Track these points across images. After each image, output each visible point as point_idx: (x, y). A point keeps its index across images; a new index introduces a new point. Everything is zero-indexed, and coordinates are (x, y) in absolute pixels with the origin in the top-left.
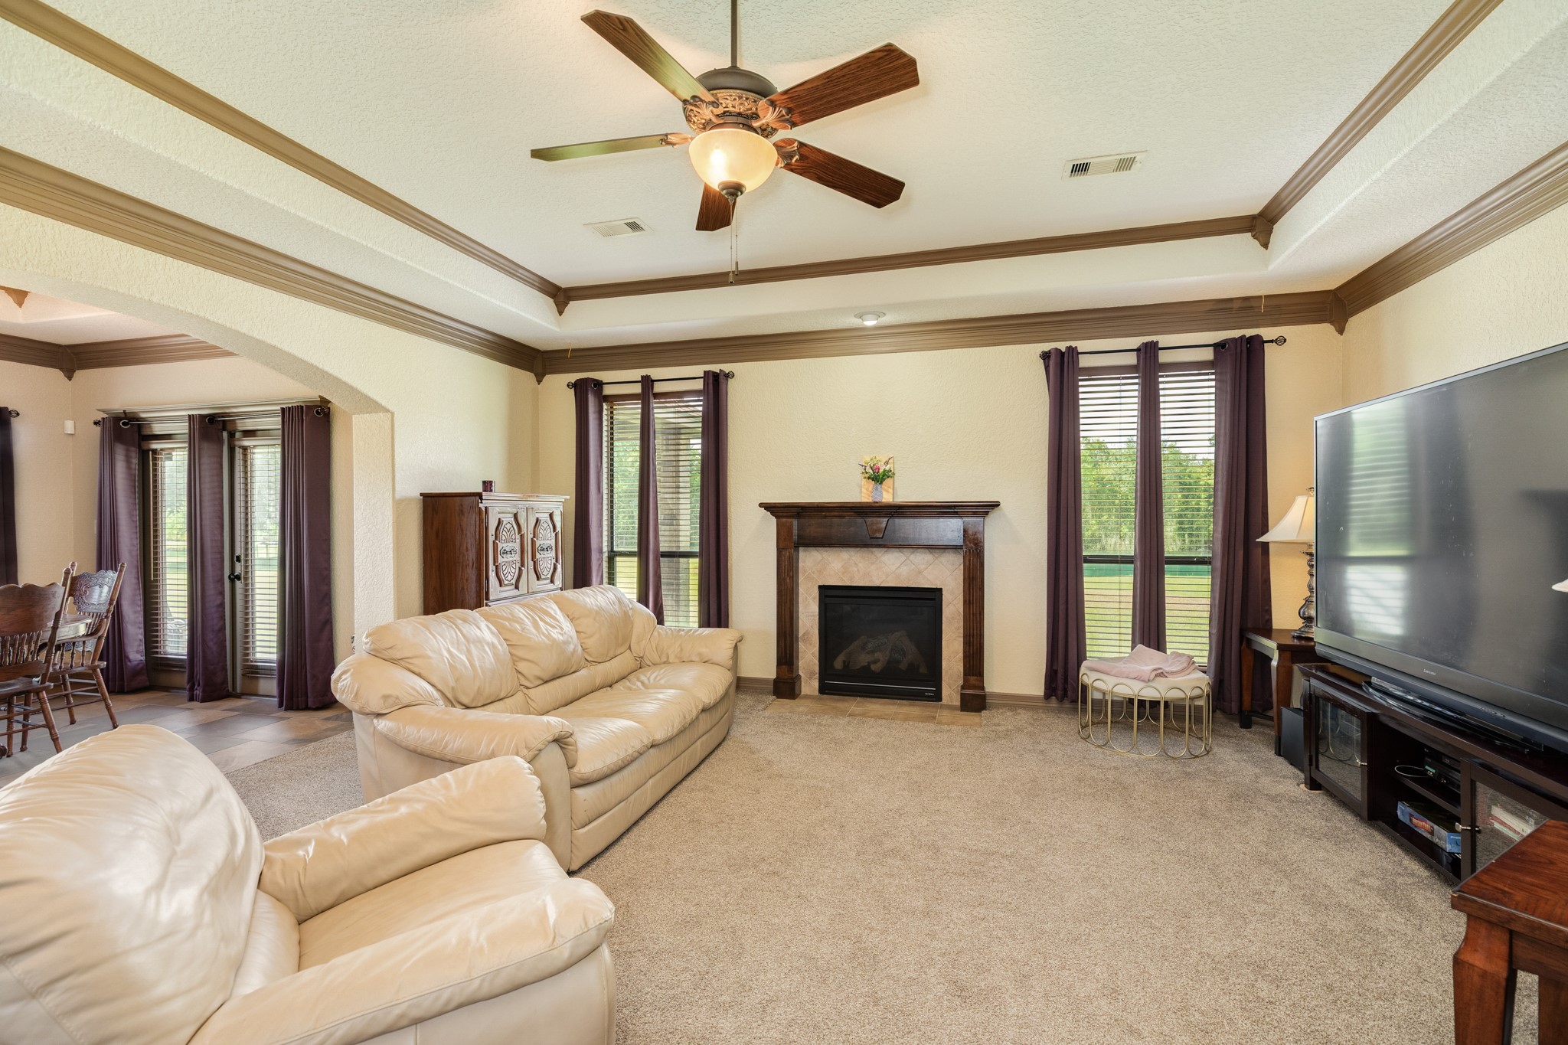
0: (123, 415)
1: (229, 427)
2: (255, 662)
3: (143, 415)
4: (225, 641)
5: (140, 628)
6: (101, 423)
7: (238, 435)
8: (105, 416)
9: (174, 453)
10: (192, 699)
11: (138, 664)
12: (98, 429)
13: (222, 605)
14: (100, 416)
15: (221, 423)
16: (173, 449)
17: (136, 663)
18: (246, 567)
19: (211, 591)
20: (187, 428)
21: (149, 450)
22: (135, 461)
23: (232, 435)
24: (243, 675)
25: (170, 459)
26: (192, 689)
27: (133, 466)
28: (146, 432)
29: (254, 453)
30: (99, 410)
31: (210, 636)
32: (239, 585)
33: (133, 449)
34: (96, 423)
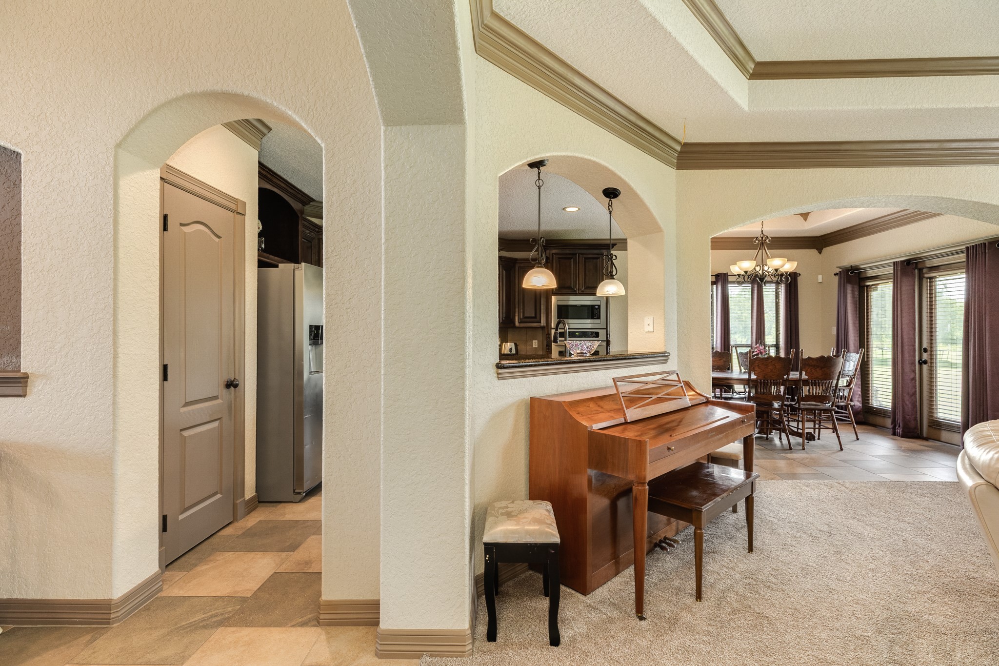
0: (850, 268)
1: (920, 266)
2: (939, 419)
3: (862, 267)
4: (916, 402)
5: (859, 388)
6: (839, 274)
7: (925, 270)
8: (841, 270)
9: (878, 287)
10: (894, 434)
11: (858, 408)
12: (837, 278)
13: (914, 379)
14: (838, 271)
15: (914, 264)
16: (878, 284)
17: (857, 407)
18: (931, 355)
19: (907, 368)
20: (892, 270)
21: (864, 286)
22: (857, 293)
23: (920, 270)
24: (929, 426)
25: (877, 290)
26: (894, 428)
27: (856, 296)
28: (863, 276)
29: (936, 281)
30: (837, 267)
31: (907, 398)
32: (925, 367)
33: (855, 286)
34: (835, 274)
